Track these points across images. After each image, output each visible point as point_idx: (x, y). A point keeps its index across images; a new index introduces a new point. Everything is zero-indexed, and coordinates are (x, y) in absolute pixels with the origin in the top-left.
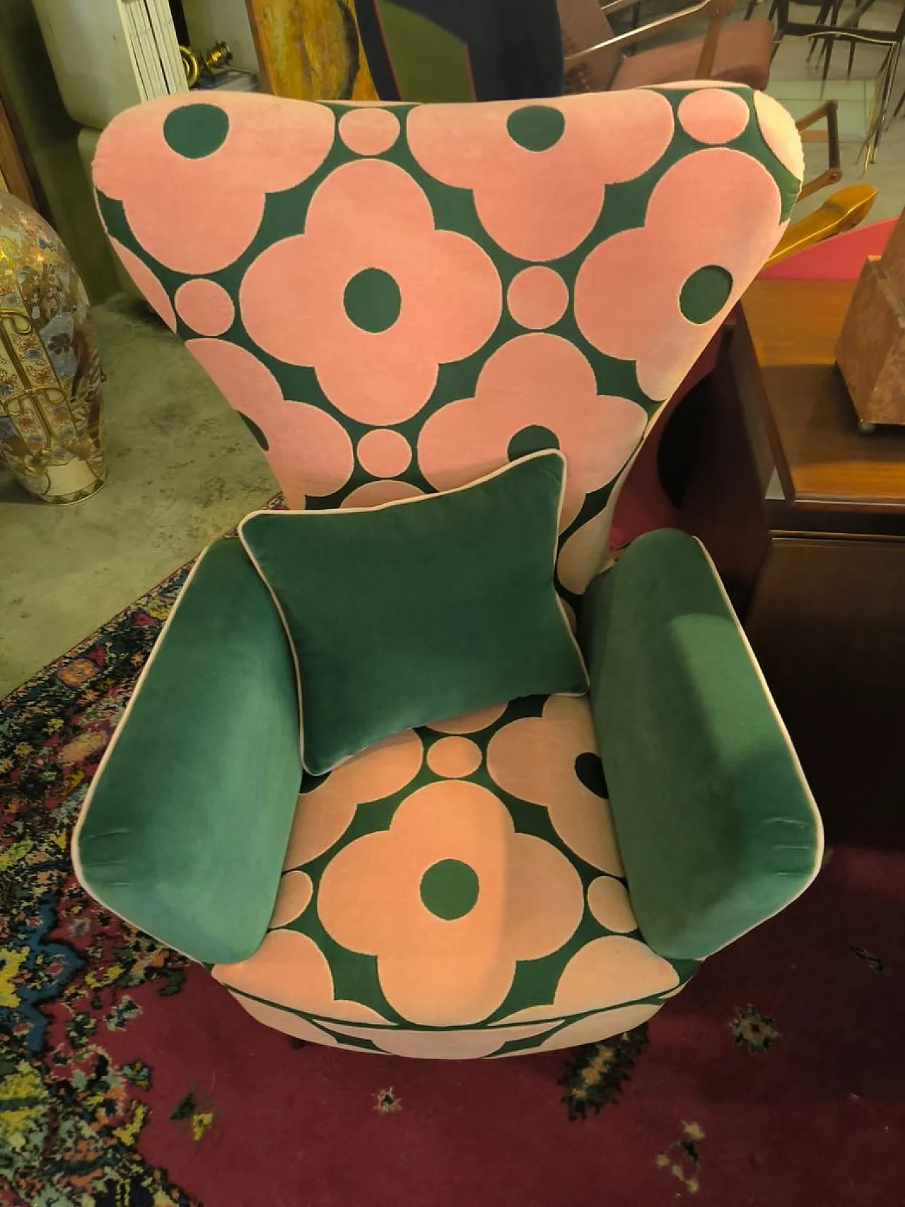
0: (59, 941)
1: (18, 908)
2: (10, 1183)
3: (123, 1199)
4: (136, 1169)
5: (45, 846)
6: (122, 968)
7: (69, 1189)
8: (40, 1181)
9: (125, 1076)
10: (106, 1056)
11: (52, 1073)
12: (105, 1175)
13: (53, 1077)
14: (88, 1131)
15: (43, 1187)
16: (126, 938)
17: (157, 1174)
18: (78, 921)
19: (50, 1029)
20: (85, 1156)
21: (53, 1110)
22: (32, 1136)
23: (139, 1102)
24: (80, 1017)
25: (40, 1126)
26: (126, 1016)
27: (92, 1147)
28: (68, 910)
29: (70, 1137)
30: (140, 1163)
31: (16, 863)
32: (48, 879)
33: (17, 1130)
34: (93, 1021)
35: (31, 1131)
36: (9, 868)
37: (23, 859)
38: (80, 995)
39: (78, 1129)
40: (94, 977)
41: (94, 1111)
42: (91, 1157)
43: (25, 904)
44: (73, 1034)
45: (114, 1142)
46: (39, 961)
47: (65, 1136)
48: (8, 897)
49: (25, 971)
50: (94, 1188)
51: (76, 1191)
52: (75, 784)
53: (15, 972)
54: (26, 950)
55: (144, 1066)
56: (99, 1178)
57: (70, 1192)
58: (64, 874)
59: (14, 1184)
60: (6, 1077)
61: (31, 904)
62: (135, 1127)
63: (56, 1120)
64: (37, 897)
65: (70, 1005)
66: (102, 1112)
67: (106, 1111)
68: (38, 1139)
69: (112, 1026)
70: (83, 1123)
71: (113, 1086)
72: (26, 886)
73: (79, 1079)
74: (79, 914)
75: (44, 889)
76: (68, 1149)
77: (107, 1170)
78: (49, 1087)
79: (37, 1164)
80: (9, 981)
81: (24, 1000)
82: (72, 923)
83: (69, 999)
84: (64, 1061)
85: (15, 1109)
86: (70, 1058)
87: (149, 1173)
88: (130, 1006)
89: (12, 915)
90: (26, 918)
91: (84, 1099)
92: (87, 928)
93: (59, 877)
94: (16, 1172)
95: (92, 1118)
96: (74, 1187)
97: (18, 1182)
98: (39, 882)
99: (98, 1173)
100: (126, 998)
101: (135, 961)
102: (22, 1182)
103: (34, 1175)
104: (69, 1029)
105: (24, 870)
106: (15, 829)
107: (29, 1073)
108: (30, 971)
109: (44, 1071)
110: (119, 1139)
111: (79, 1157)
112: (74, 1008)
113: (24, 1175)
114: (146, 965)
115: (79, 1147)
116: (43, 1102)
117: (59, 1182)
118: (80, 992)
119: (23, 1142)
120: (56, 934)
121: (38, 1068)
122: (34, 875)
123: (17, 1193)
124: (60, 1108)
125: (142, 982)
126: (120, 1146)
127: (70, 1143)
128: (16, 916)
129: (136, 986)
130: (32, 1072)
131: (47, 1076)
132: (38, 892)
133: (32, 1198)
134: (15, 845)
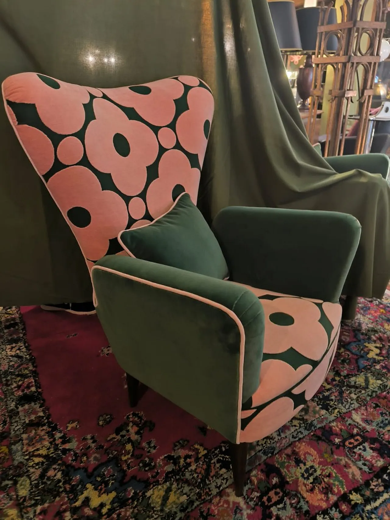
0: (95, 469)
1: (61, 487)
2: (200, 504)
3: (226, 458)
4: (217, 452)
5: (32, 470)
6: (129, 443)
7: (214, 478)
8: (206, 489)
9: (178, 449)
10: (166, 455)
11: (160, 480)
12: (214, 463)
13: (161, 480)
14: (193, 467)
15: (209, 488)
16: (115, 440)
17: (222, 445)
18: (92, 459)
19: (138, 479)
20: (203, 469)
21: (177, 480)
22: (184, 492)
23: (193, 446)
24: (141, 465)
25: (182, 487)
26: (152, 445)
27: (201, 466)
28: (82, 462)
29: (193, 474)
30: (216, 450)
31: (31, 486)
32: (55, 471)
33: (178, 498)
34: (147, 459)
35: (182, 492)
36: (29, 490)
37: (31, 482)
38: (130, 463)
39: (191, 471)
40: (125, 456)
41: (186, 463)
42: (205, 467)
43: (61, 484)
44: (147, 469)
45: (203, 458)
46: (99, 479)
47: (191, 477)
48: (48, 492)
49: (99, 488)
50: (218, 468)
51: (216, 475)
52: (7, 450)
53: (97, 493)
54: (89, 486)
55: (178, 442)
56: (215, 466)
57: (215, 477)
58: (60, 462)
59: (202, 502)
60: (149, 502)
61: (63, 481)
62: (201, 449)
63: (182, 480)
64: (62, 477)
65: (132, 468)
66: (188, 460)
67: (189, 459)
68: (186, 489)
69: (153, 451)
70: (190, 469)
71: (180, 454)
72: (49, 483)
73: (169, 468)
74: (88, 458)
75: (60, 473)
76: (198, 476)
77: (212, 462)
78: (165, 482)
79: (198, 490)
80: (99, 496)
81: (115, 490)
82: (89, 462)
83: (129, 468)
84: (158, 473)
85: (168, 499)
86: (158, 471)
87: (220, 447)
88: (149, 443)
89: (62, 491)
90: (70, 484)
91: (179, 466)
92: (98, 456)
93: (59, 465)
94: (197, 500)
95: (189, 465)
96: (214, 475)
97: (202, 500)
98: (53, 475)
99: (212, 465)
100: (144, 444)
101: (130, 438)
102: (203, 498)
103: (202, 492)
104: (143, 470)
105: (38, 483)
106: (7, 485)
107: (153, 491)
108: (101, 485)
109: (157, 483)
110: (203, 455)
111: (203, 472)
112: (135, 466)
113: (200, 497)
114: (134, 434)
115: (199, 472)
116: (171, 484)
117: (210, 481)
118: (128, 463)
119: (185, 496)
120: (90, 470)
121: (154, 486)
122: (46, 477)
123: (207, 501)
124: (178, 477)
125: (141, 437)
126: (205, 456)
127: (195, 475)
128: (65, 488)
129: (141, 439)
130: (154, 489)
131: (160, 482)
132: (59, 475)
133: (211, 494)
134: (18, 485)
